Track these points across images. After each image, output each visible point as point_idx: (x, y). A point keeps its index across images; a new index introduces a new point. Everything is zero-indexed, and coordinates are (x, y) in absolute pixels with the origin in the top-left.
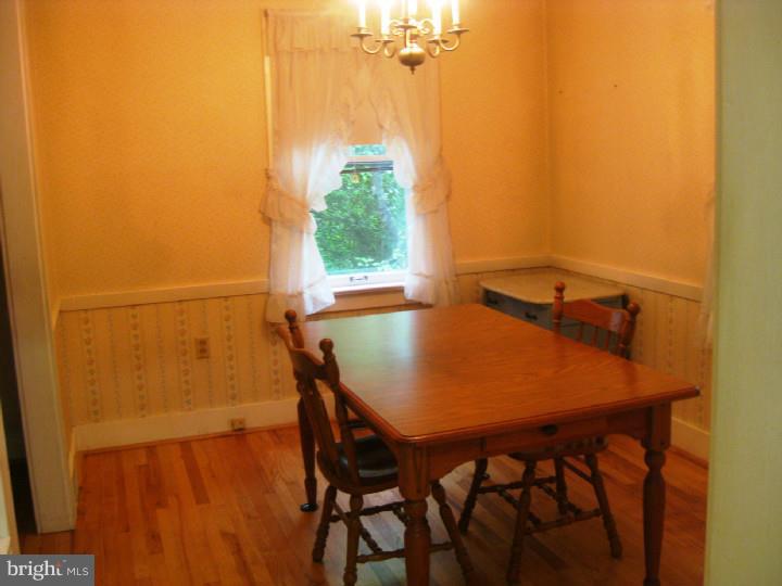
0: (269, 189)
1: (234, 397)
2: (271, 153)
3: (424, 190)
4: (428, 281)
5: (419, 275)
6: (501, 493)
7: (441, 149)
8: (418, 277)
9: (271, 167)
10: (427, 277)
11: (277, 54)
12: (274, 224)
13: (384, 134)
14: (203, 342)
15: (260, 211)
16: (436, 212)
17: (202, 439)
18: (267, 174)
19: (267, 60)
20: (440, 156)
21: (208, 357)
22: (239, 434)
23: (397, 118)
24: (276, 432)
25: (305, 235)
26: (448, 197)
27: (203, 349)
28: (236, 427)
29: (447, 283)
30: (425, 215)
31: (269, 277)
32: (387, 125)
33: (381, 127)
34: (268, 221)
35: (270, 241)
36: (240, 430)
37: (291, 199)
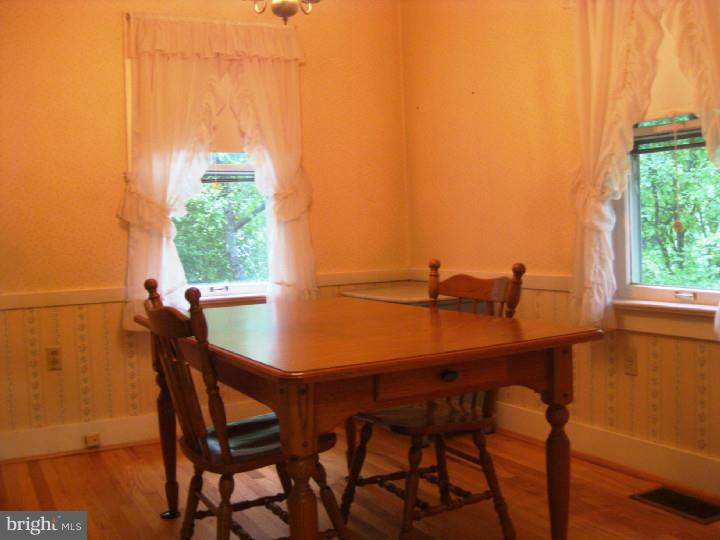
0: (128, 192)
1: (87, 412)
2: (130, 156)
3: (286, 198)
4: (289, 290)
5: (281, 283)
6: (381, 485)
7: (302, 160)
8: (279, 286)
9: (130, 170)
10: (289, 286)
11: (138, 56)
12: (132, 229)
13: (246, 141)
14: (54, 353)
15: (118, 216)
16: (297, 220)
17: (53, 458)
18: (125, 177)
19: (128, 63)
20: (301, 166)
21: (60, 369)
22: (93, 452)
23: (258, 126)
24: (134, 450)
25: (164, 239)
26: (309, 207)
27: (54, 360)
28: (90, 445)
29: (309, 292)
30: (286, 223)
31: (126, 284)
32: (248, 131)
33: (243, 134)
34: (126, 226)
35: (128, 246)
36: (95, 447)
37: (151, 202)
